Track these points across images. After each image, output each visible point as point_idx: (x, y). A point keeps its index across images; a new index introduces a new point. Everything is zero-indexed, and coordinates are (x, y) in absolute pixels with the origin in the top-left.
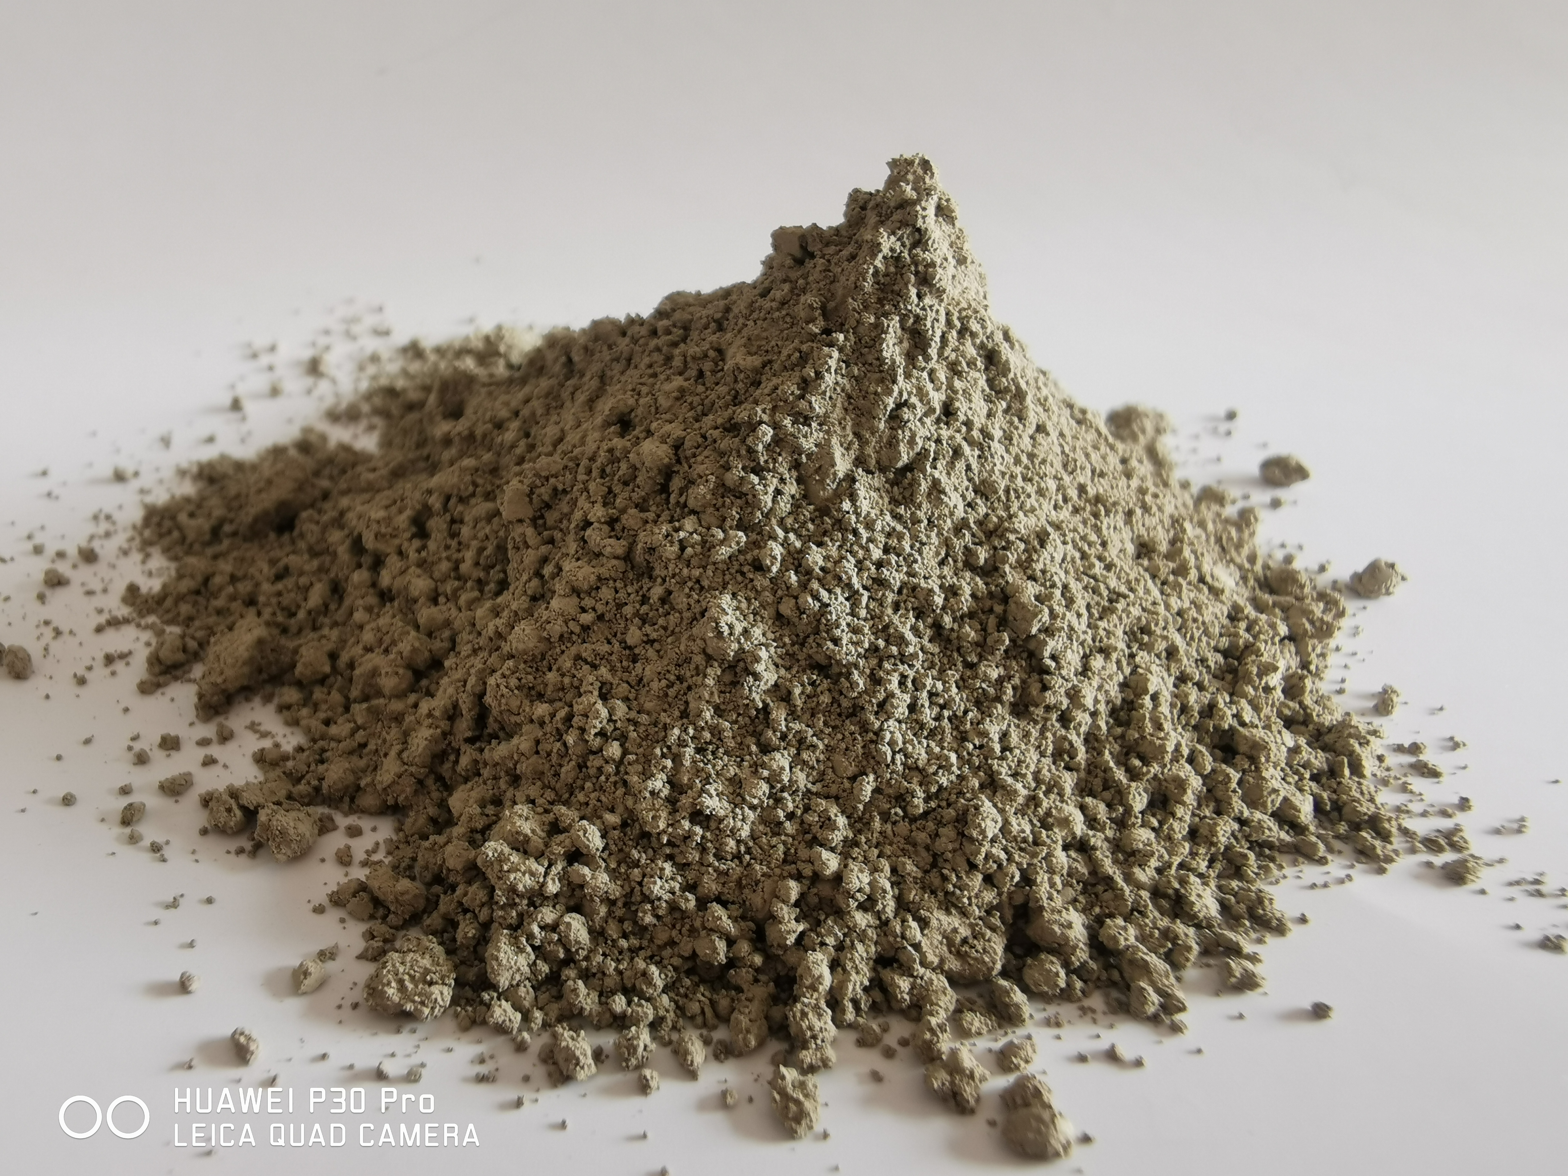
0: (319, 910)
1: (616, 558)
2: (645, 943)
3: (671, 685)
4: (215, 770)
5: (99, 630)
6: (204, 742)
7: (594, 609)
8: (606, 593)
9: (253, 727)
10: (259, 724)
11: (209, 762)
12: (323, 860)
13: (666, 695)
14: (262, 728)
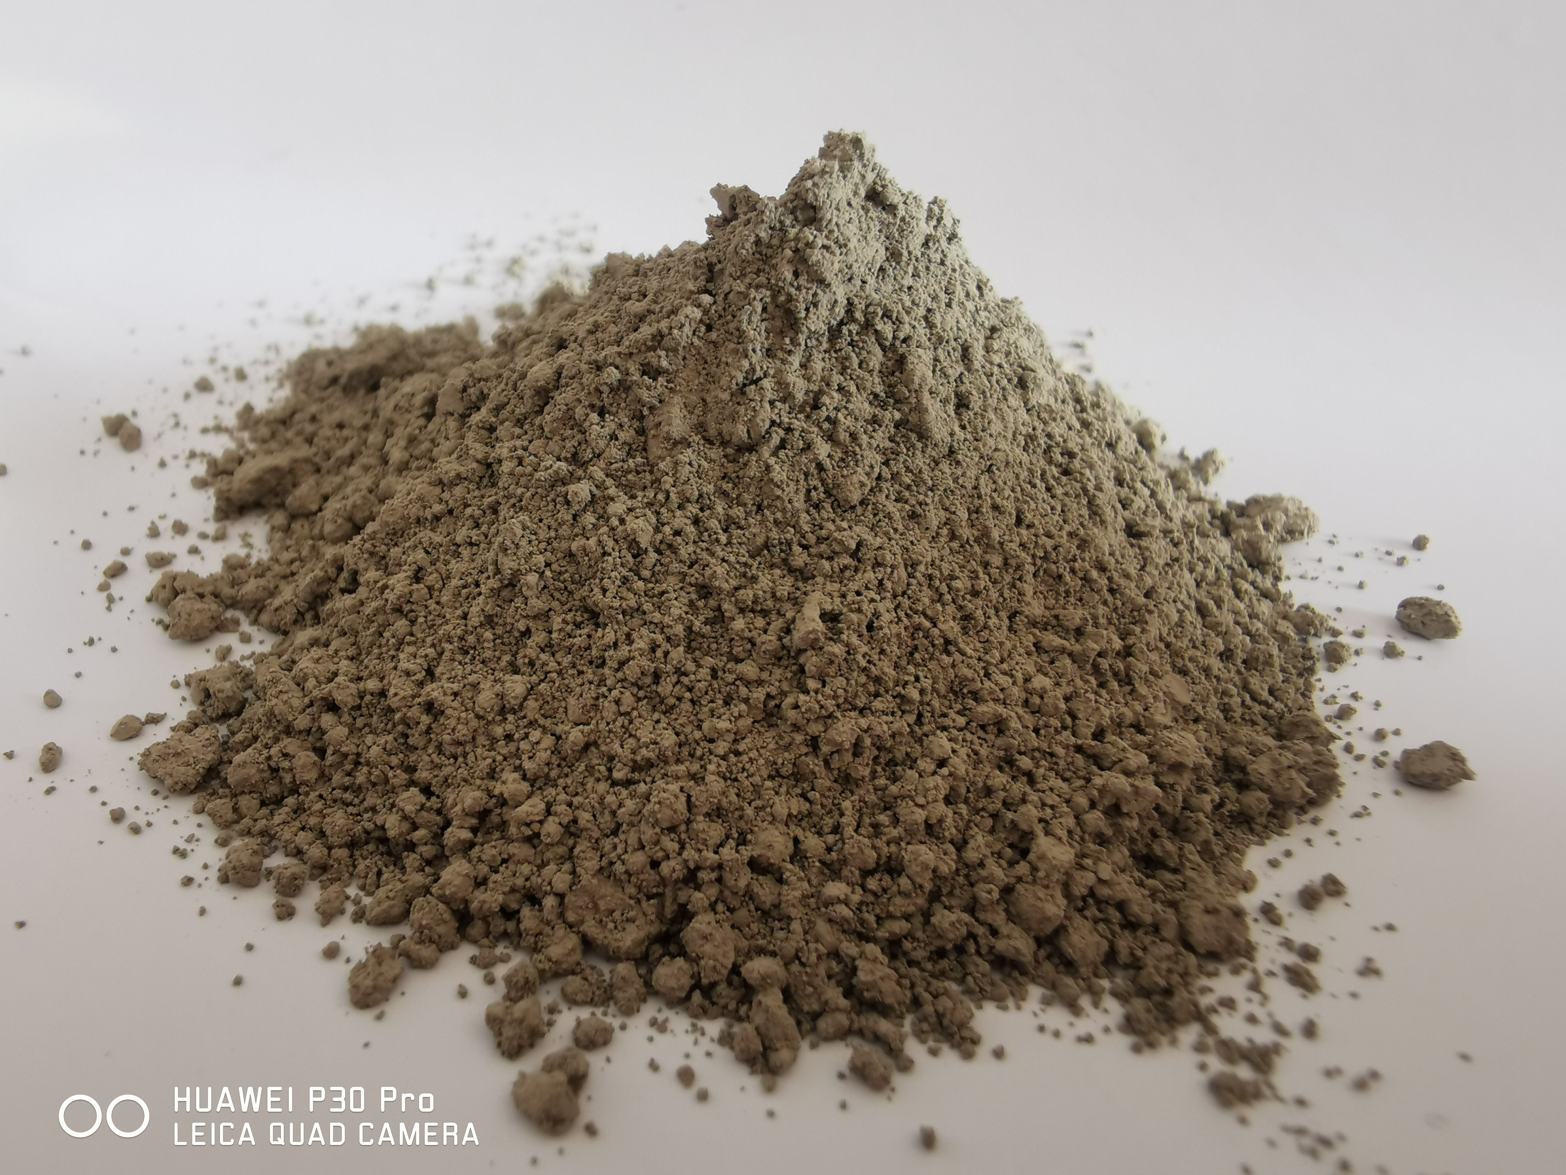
0: (176, 685)
1: (478, 461)
2: (356, 801)
3: (464, 587)
4: (196, 558)
5: (205, 431)
6: (203, 536)
7: (447, 502)
8: (458, 491)
9: (245, 537)
10: (250, 536)
11: (194, 551)
12: (208, 651)
13: (459, 594)
14: (251, 540)
